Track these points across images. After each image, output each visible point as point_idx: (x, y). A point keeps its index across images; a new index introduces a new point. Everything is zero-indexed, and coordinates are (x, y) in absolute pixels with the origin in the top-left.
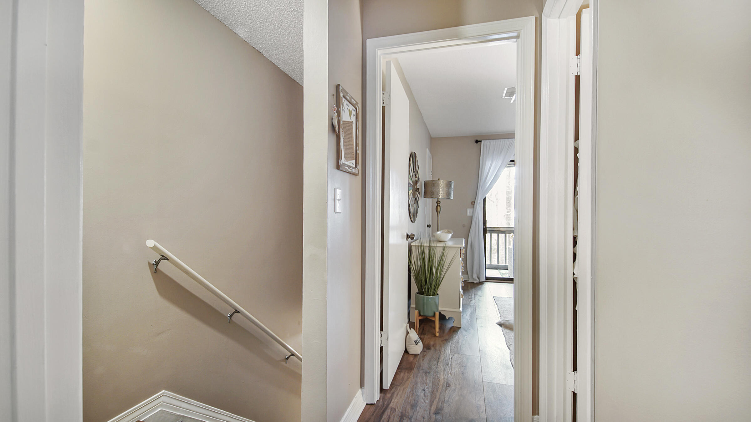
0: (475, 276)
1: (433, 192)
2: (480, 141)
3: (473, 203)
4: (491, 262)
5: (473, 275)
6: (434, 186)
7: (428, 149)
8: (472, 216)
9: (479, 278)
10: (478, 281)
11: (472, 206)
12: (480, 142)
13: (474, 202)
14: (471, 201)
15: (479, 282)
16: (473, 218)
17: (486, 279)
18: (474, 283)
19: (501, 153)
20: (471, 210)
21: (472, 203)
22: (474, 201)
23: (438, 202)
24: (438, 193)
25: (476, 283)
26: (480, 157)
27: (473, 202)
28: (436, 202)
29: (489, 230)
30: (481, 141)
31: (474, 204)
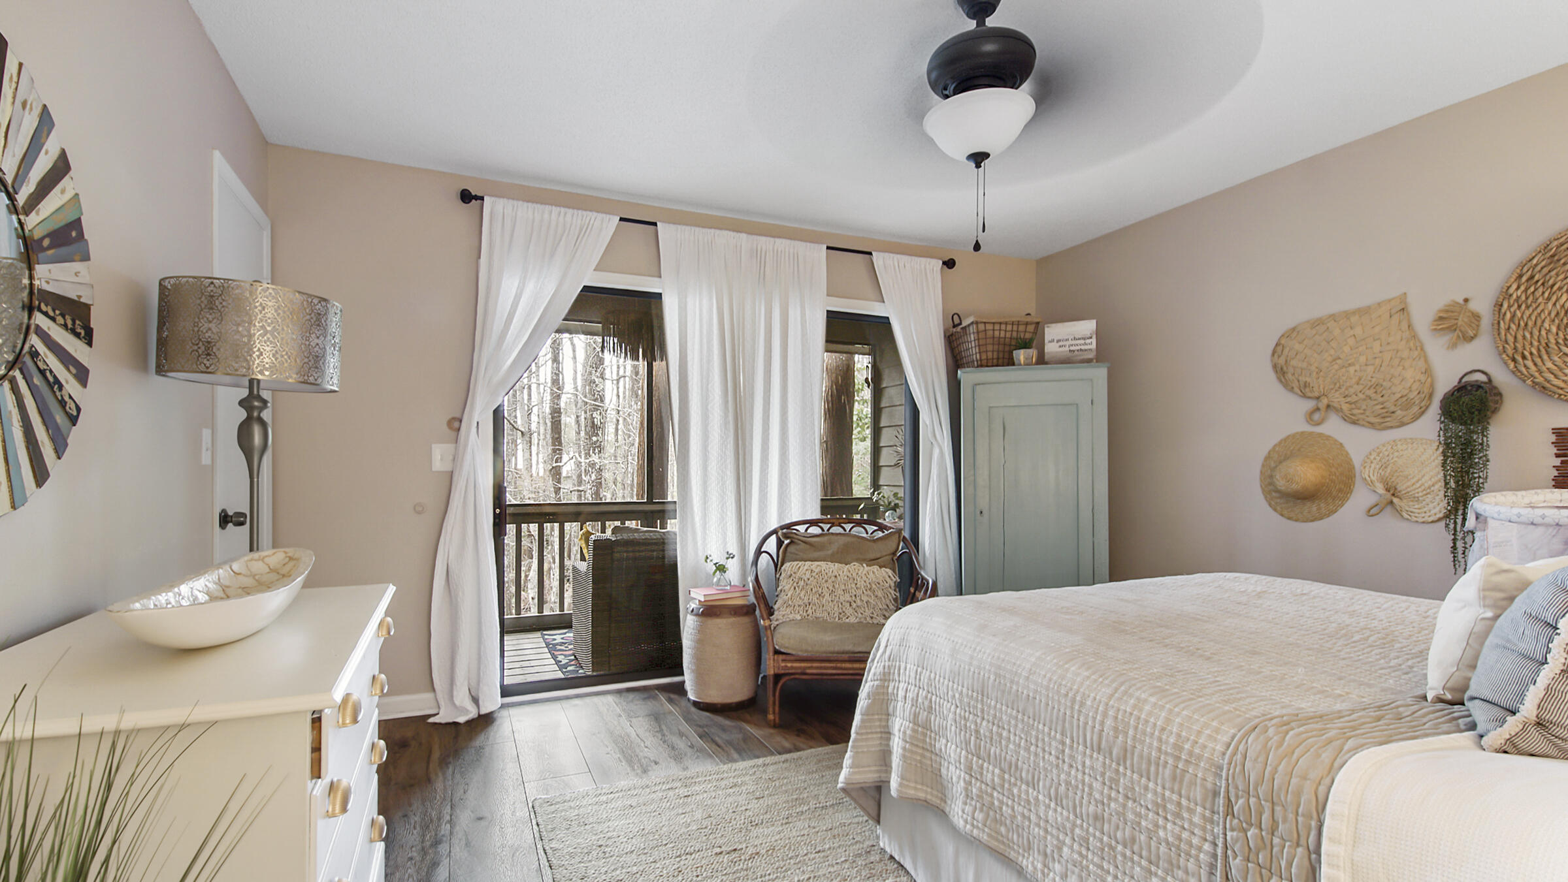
0: (462, 697)
1: (209, 344)
2: (477, 198)
3: (455, 424)
4: (518, 612)
5: (455, 693)
6: (211, 307)
7: (224, 154)
8: (451, 474)
9: (475, 701)
10: (472, 713)
11: (454, 434)
12: (479, 201)
13: (461, 421)
14: (450, 417)
15: (477, 716)
16: (455, 479)
17: (502, 696)
18: (456, 724)
19: (552, 255)
20: (450, 447)
21: (450, 423)
22: (458, 415)
23: (252, 403)
24: (242, 352)
25: (469, 722)
26: (479, 257)
27: (454, 419)
28: (241, 403)
29: (514, 515)
30: (482, 198)
31: (459, 429)
